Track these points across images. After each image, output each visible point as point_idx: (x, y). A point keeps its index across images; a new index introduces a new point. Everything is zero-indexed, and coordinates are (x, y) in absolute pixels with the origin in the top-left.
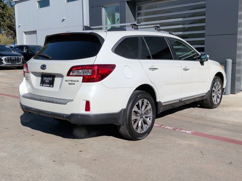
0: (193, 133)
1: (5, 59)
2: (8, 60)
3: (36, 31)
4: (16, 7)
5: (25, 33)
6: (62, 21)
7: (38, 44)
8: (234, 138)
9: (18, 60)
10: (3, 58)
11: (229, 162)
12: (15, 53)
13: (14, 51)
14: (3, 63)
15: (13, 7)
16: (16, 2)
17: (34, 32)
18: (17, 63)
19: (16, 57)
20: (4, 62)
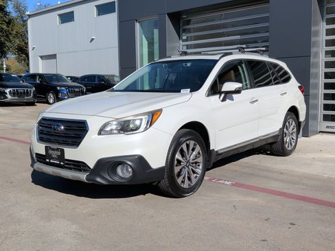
0: (233, 185)
1: (10, 92)
2: (14, 93)
3: (55, 55)
4: (30, 22)
5: (41, 57)
6: (91, 41)
7: (58, 73)
8: (285, 191)
9: (27, 94)
10: (7, 91)
11: (266, 218)
12: (25, 84)
13: (23, 81)
14: (7, 98)
15: (25, 22)
16: (30, 16)
17: (53, 57)
18: (26, 98)
19: (25, 89)
20: (8, 96)
